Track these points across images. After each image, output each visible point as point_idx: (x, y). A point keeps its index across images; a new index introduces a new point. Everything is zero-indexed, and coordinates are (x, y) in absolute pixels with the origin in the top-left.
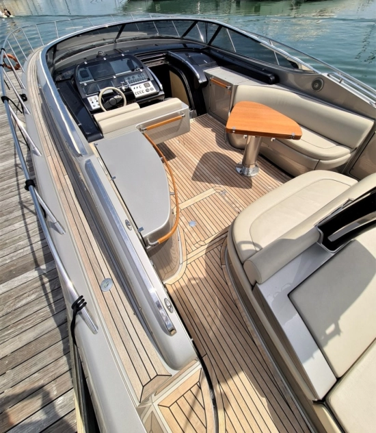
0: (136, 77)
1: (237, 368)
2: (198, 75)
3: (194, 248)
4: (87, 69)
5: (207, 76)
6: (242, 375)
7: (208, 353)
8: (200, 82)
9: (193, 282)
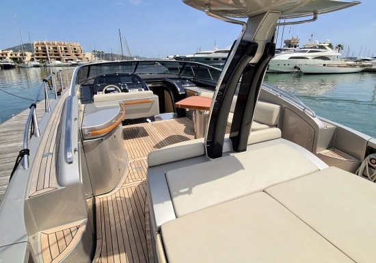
0: (135, 86)
1: (122, 249)
2: (179, 89)
3: (131, 181)
4: (104, 79)
5: (185, 90)
6: (123, 256)
7: (104, 238)
8: (180, 93)
9: (119, 199)
